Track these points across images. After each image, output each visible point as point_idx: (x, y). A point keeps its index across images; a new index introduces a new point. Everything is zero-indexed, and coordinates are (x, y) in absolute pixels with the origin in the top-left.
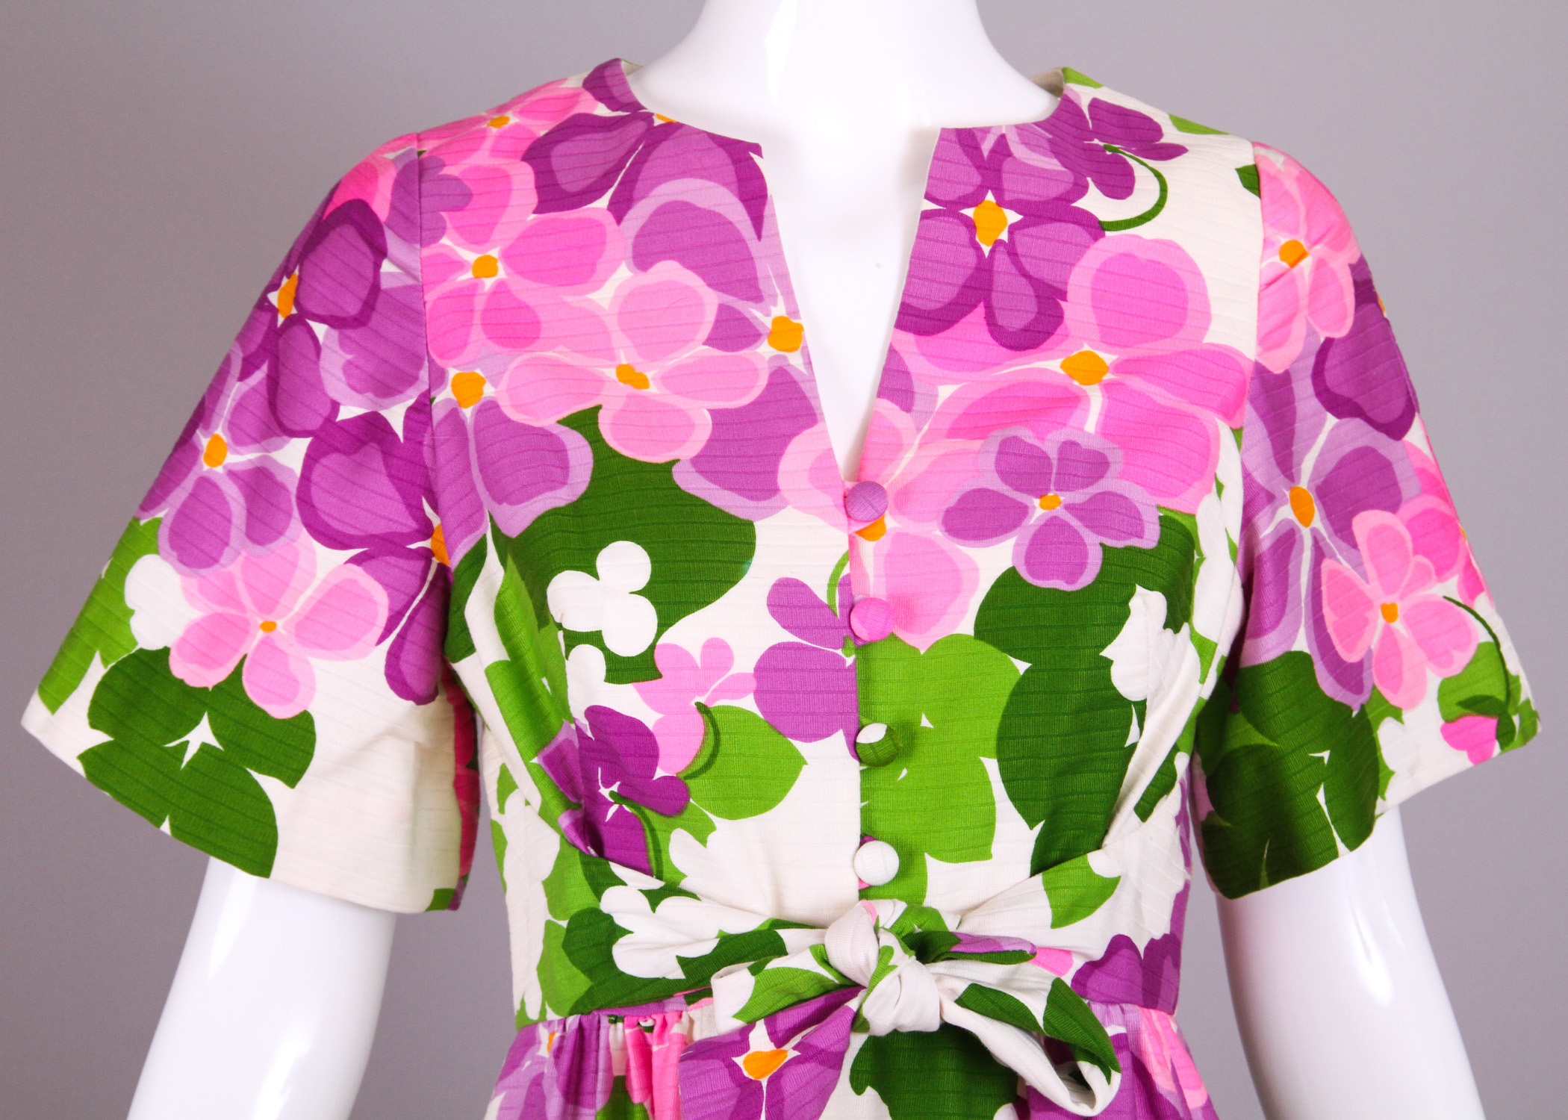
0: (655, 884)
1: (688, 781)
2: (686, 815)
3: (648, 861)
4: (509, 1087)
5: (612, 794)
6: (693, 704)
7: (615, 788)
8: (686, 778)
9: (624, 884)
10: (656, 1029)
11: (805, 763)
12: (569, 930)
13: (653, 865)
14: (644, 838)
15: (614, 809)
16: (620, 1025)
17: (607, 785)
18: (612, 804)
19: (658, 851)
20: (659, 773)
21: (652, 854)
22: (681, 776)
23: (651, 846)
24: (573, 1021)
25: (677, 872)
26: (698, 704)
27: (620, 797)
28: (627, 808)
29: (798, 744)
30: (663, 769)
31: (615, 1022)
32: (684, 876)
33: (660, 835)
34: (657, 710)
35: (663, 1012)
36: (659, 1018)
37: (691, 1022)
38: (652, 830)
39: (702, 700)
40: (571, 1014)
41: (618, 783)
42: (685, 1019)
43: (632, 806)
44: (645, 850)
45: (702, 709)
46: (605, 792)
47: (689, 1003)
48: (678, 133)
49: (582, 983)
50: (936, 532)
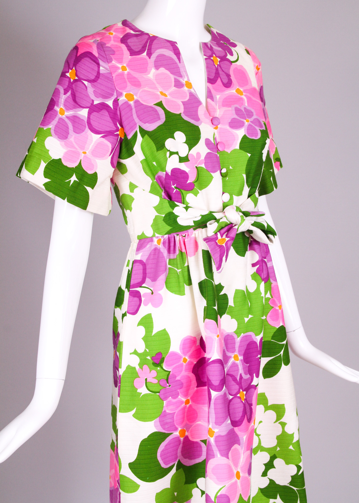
0: (185, 206)
1: (194, 183)
2: (193, 190)
3: (182, 201)
4: (143, 251)
5: (175, 187)
6: (195, 166)
7: (175, 186)
8: (195, 182)
9: (179, 206)
10: (186, 236)
11: (213, 178)
12: (164, 217)
13: (183, 202)
14: (181, 196)
15: (175, 190)
16: (178, 236)
17: (174, 185)
18: (175, 189)
19: (184, 198)
20: (189, 182)
21: (182, 199)
22: (193, 182)
23: (182, 198)
24: (166, 236)
25: (187, 203)
26: (196, 166)
27: (176, 187)
28: (178, 190)
29: (212, 174)
30: (190, 181)
31: (177, 235)
32: (189, 203)
33: (184, 195)
34: (189, 168)
35: (188, 232)
36: (187, 234)
37: (195, 234)
38: (183, 194)
39: (196, 165)
40: (165, 234)
41: (176, 185)
42: (194, 233)
43: (178, 189)
44: (181, 198)
45: (196, 167)
46: (173, 187)
47: (194, 230)
48: (157, 39)
49: (169, 228)
50: (228, 128)
